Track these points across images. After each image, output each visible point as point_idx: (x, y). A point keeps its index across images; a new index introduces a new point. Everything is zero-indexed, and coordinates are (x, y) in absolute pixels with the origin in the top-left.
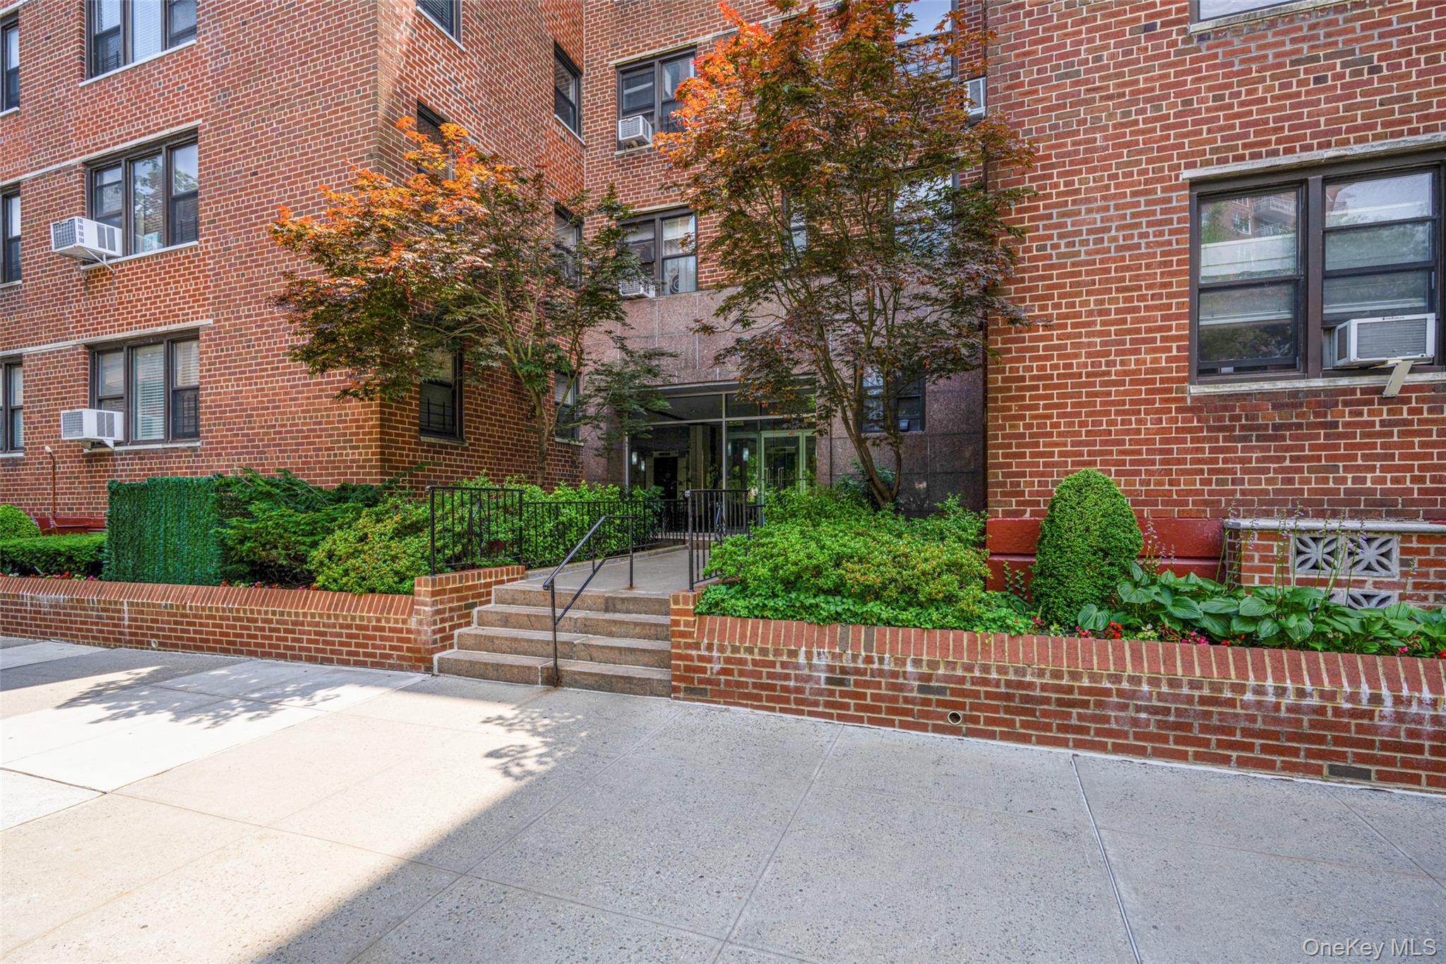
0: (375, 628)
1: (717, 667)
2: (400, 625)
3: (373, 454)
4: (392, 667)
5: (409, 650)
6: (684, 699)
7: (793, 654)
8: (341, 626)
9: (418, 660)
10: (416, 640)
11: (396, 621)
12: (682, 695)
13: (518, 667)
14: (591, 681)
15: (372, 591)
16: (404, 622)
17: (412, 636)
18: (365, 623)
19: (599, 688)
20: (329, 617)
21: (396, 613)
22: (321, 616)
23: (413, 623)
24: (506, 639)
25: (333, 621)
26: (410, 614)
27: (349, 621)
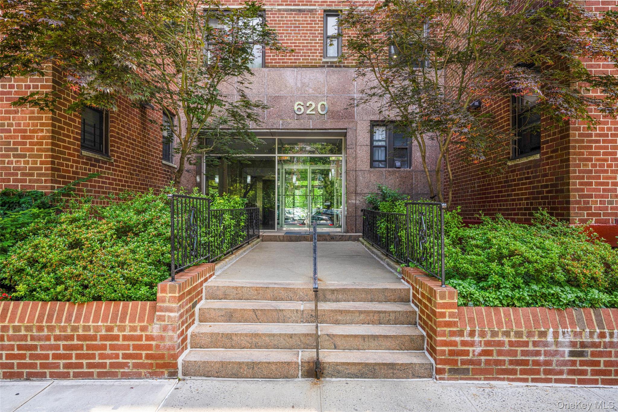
0: (104, 338)
1: (478, 349)
2: (138, 333)
3: (42, 163)
4: (126, 376)
5: (148, 357)
6: (449, 379)
7: (543, 334)
8: (57, 338)
9: (159, 366)
10: (158, 346)
11: (133, 329)
12: (446, 376)
13: (276, 363)
14: (354, 370)
15: (98, 298)
16: (143, 329)
17: (154, 343)
18: (92, 333)
19: (362, 376)
20: (40, 329)
21: (132, 320)
22: (28, 329)
23: (155, 330)
24: (246, 335)
25: (46, 333)
26: (151, 320)
27: (69, 332)
